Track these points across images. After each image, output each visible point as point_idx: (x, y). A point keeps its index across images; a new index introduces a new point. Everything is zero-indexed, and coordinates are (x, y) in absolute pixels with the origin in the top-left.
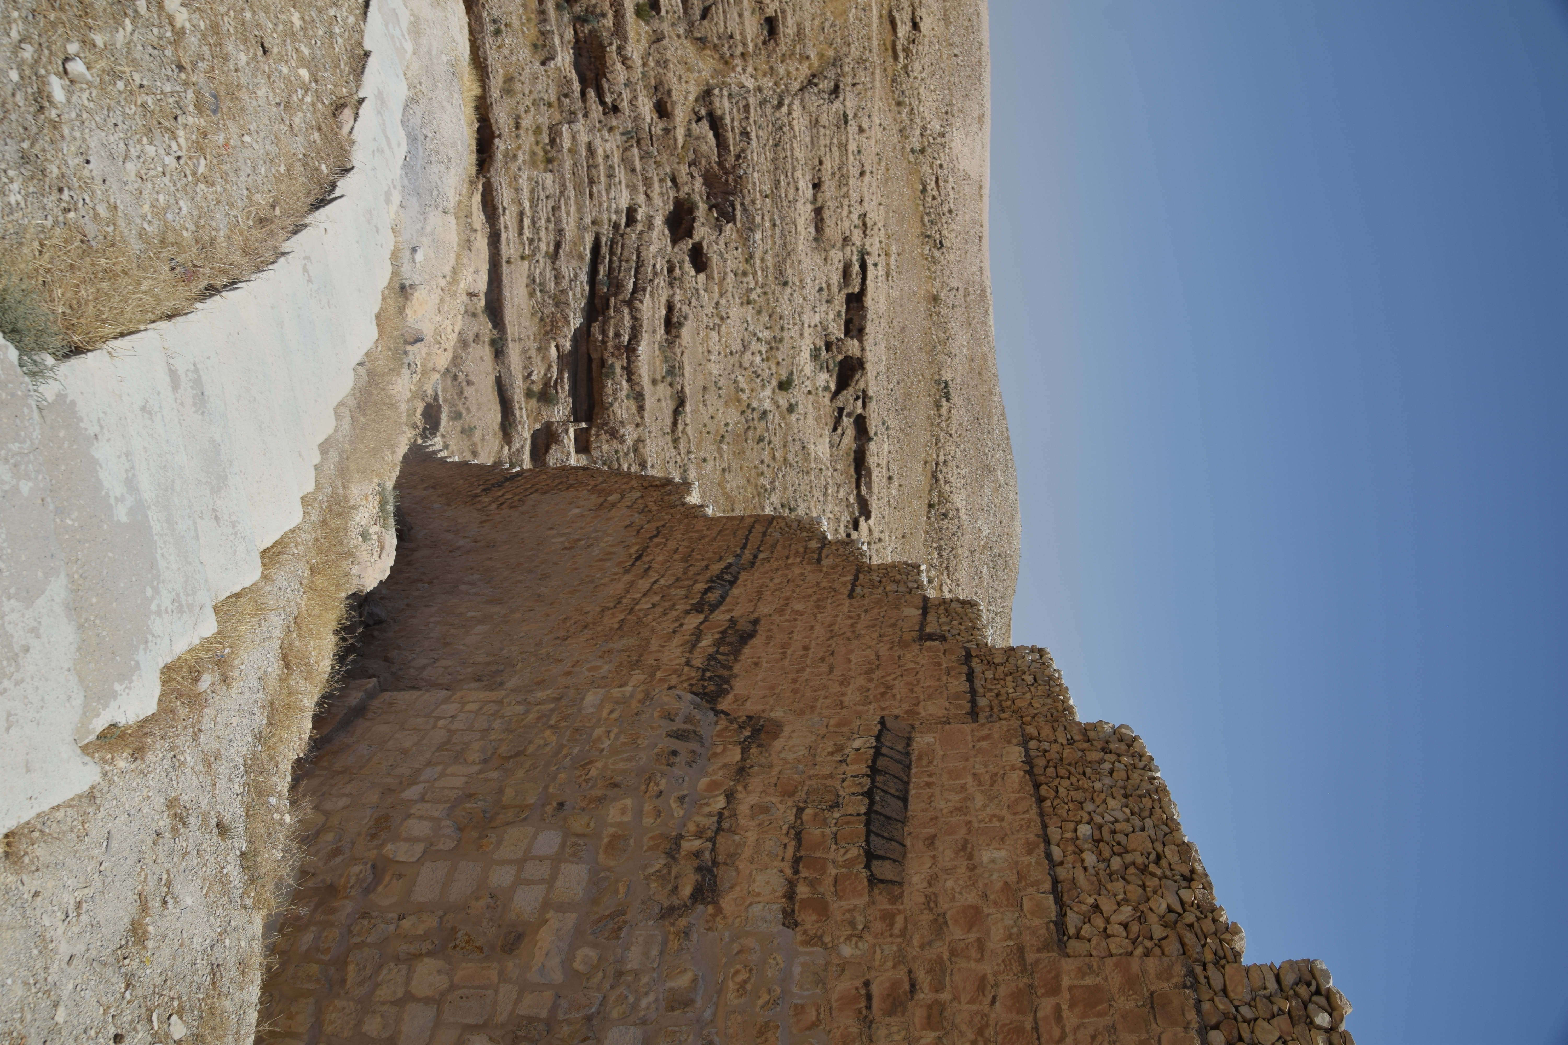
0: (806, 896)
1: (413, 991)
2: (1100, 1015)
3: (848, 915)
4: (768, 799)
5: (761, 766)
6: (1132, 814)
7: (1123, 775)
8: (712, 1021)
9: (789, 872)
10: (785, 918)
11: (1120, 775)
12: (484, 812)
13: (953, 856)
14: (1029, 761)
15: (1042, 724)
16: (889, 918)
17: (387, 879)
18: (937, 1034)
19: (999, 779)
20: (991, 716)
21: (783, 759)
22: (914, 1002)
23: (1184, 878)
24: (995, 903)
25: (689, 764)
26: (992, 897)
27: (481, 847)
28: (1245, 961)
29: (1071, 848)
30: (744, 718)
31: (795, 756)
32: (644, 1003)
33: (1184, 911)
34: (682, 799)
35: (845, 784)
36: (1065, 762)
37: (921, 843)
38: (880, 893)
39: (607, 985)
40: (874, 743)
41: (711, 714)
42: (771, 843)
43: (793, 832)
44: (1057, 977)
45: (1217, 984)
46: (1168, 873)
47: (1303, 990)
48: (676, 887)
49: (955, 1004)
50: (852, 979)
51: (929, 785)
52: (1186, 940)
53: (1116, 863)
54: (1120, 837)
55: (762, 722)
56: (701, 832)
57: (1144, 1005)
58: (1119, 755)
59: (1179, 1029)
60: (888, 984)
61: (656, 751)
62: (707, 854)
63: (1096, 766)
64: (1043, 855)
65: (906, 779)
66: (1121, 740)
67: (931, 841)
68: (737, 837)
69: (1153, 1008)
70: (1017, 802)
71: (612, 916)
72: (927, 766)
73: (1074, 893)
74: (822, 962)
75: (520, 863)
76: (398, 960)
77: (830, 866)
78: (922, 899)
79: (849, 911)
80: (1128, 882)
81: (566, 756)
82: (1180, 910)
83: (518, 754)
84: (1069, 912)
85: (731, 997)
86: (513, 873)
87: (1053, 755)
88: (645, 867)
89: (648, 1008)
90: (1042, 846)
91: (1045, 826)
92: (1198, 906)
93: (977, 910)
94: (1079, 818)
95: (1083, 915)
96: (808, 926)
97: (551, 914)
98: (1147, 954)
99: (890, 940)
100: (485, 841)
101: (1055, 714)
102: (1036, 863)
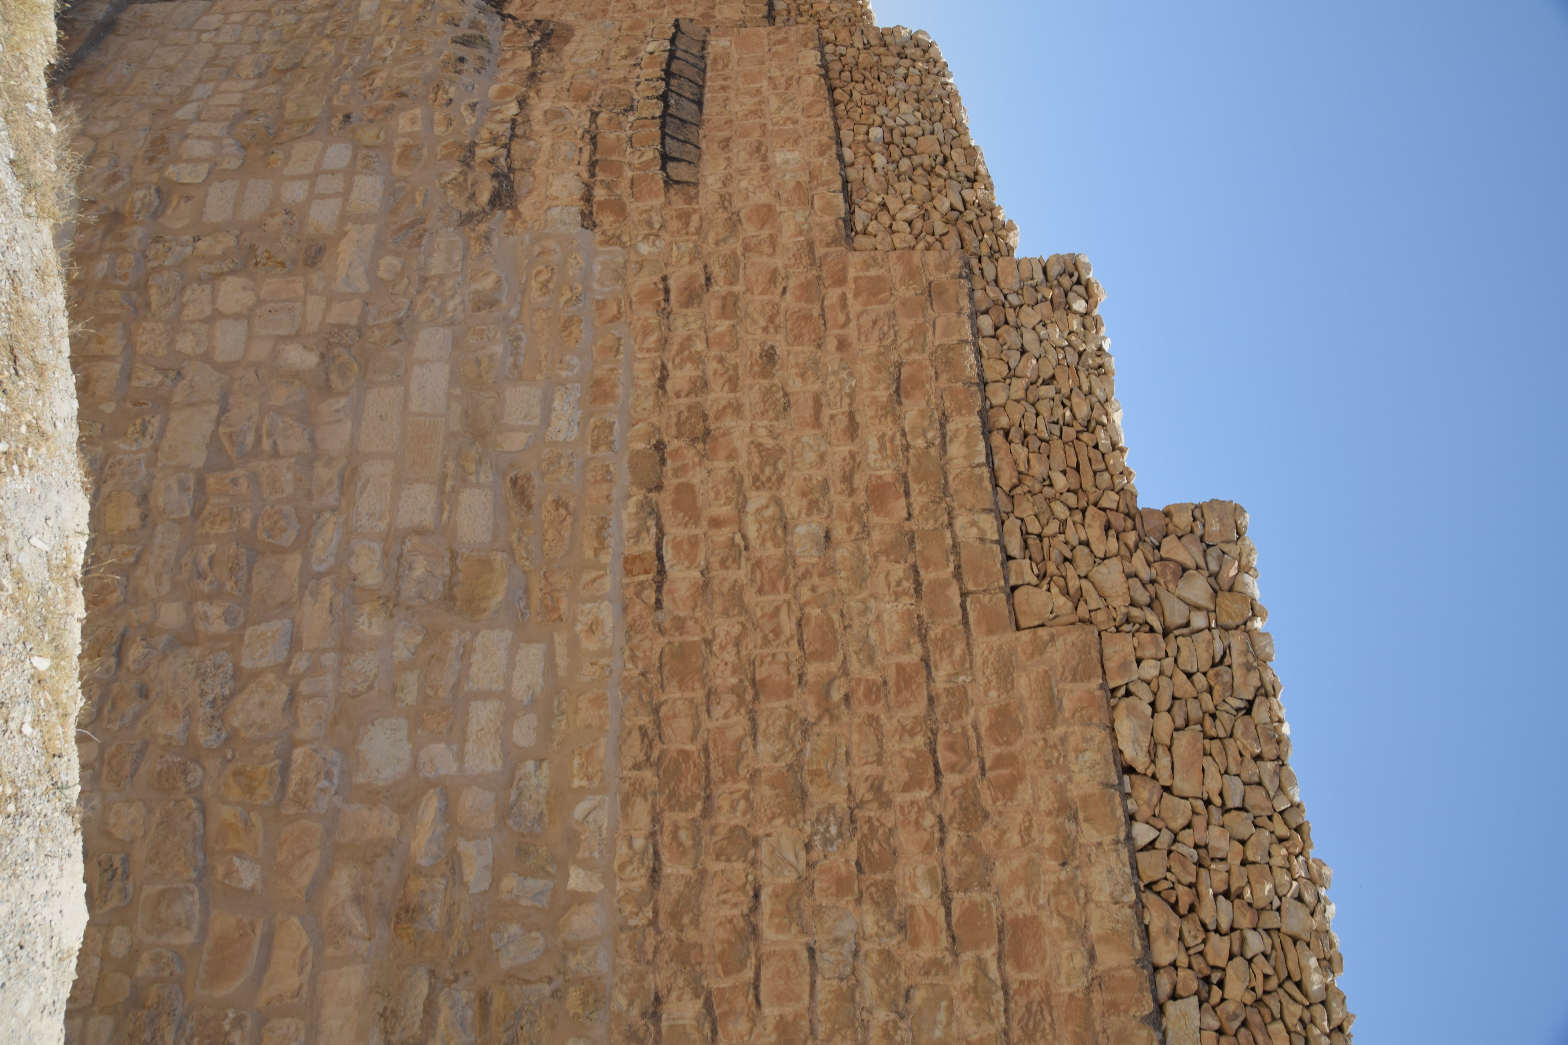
0: (603, 198)
1: (221, 309)
2: (882, 302)
3: (645, 216)
4: (562, 104)
5: (553, 71)
6: (923, 118)
7: (917, 80)
8: (518, 319)
9: (585, 175)
10: (583, 219)
11: (914, 80)
12: (267, 128)
13: (747, 157)
14: (825, 66)
15: (839, 28)
16: (684, 217)
17: (175, 202)
18: (731, 322)
19: (795, 83)
20: (788, 20)
21: (575, 64)
22: (709, 294)
23: (968, 179)
24: (787, 202)
25: (478, 71)
26: (784, 196)
27: (269, 164)
28: (1017, 255)
29: (862, 150)
30: (533, 22)
31: (587, 60)
32: (451, 305)
33: (966, 209)
34: (473, 107)
35: (639, 88)
36: (861, 66)
37: (716, 146)
38: (676, 194)
39: (413, 291)
40: (667, 45)
41: (498, 19)
42: (567, 148)
43: (588, 136)
44: (844, 269)
45: (990, 274)
46: (953, 174)
47: (1066, 281)
48: (474, 194)
49: (748, 295)
50: (650, 275)
51: (724, 88)
52: (965, 236)
53: (905, 164)
54: (910, 140)
55: (551, 26)
56: (495, 139)
57: (922, 294)
58: (914, 61)
59: (953, 315)
60: (684, 279)
61: (442, 58)
62: (502, 161)
63: (891, 71)
64: (834, 156)
65: (701, 83)
66: (917, 46)
67: (725, 144)
68: (532, 143)
69: (930, 296)
70: (811, 105)
71: (412, 225)
72: (722, 70)
73: (863, 192)
74: (621, 260)
75: (312, 178)
76: (200, 280)
77: (626, 168)
78: (717, 199)
79: (646, 211)
80: (915, 183)
81: (347, 67)
82: (962, 208)
83: (295, 66)
84: (857, 210)
85: (535, 295)
86: (306, 188)
87: (849, 60)
88: (441, 175)
89: (455, 310)
90: (834, 148)
91: (838, 129)
92: (979, 205)
93: (770, 208)
94: (871, 121)
95: (871, 213)
96: (606, 227)
97: (349, 226)
98: (928, 248)
99: (686, 237)
100: (272, 158)
101: (853, 19)
102: (828, 164)
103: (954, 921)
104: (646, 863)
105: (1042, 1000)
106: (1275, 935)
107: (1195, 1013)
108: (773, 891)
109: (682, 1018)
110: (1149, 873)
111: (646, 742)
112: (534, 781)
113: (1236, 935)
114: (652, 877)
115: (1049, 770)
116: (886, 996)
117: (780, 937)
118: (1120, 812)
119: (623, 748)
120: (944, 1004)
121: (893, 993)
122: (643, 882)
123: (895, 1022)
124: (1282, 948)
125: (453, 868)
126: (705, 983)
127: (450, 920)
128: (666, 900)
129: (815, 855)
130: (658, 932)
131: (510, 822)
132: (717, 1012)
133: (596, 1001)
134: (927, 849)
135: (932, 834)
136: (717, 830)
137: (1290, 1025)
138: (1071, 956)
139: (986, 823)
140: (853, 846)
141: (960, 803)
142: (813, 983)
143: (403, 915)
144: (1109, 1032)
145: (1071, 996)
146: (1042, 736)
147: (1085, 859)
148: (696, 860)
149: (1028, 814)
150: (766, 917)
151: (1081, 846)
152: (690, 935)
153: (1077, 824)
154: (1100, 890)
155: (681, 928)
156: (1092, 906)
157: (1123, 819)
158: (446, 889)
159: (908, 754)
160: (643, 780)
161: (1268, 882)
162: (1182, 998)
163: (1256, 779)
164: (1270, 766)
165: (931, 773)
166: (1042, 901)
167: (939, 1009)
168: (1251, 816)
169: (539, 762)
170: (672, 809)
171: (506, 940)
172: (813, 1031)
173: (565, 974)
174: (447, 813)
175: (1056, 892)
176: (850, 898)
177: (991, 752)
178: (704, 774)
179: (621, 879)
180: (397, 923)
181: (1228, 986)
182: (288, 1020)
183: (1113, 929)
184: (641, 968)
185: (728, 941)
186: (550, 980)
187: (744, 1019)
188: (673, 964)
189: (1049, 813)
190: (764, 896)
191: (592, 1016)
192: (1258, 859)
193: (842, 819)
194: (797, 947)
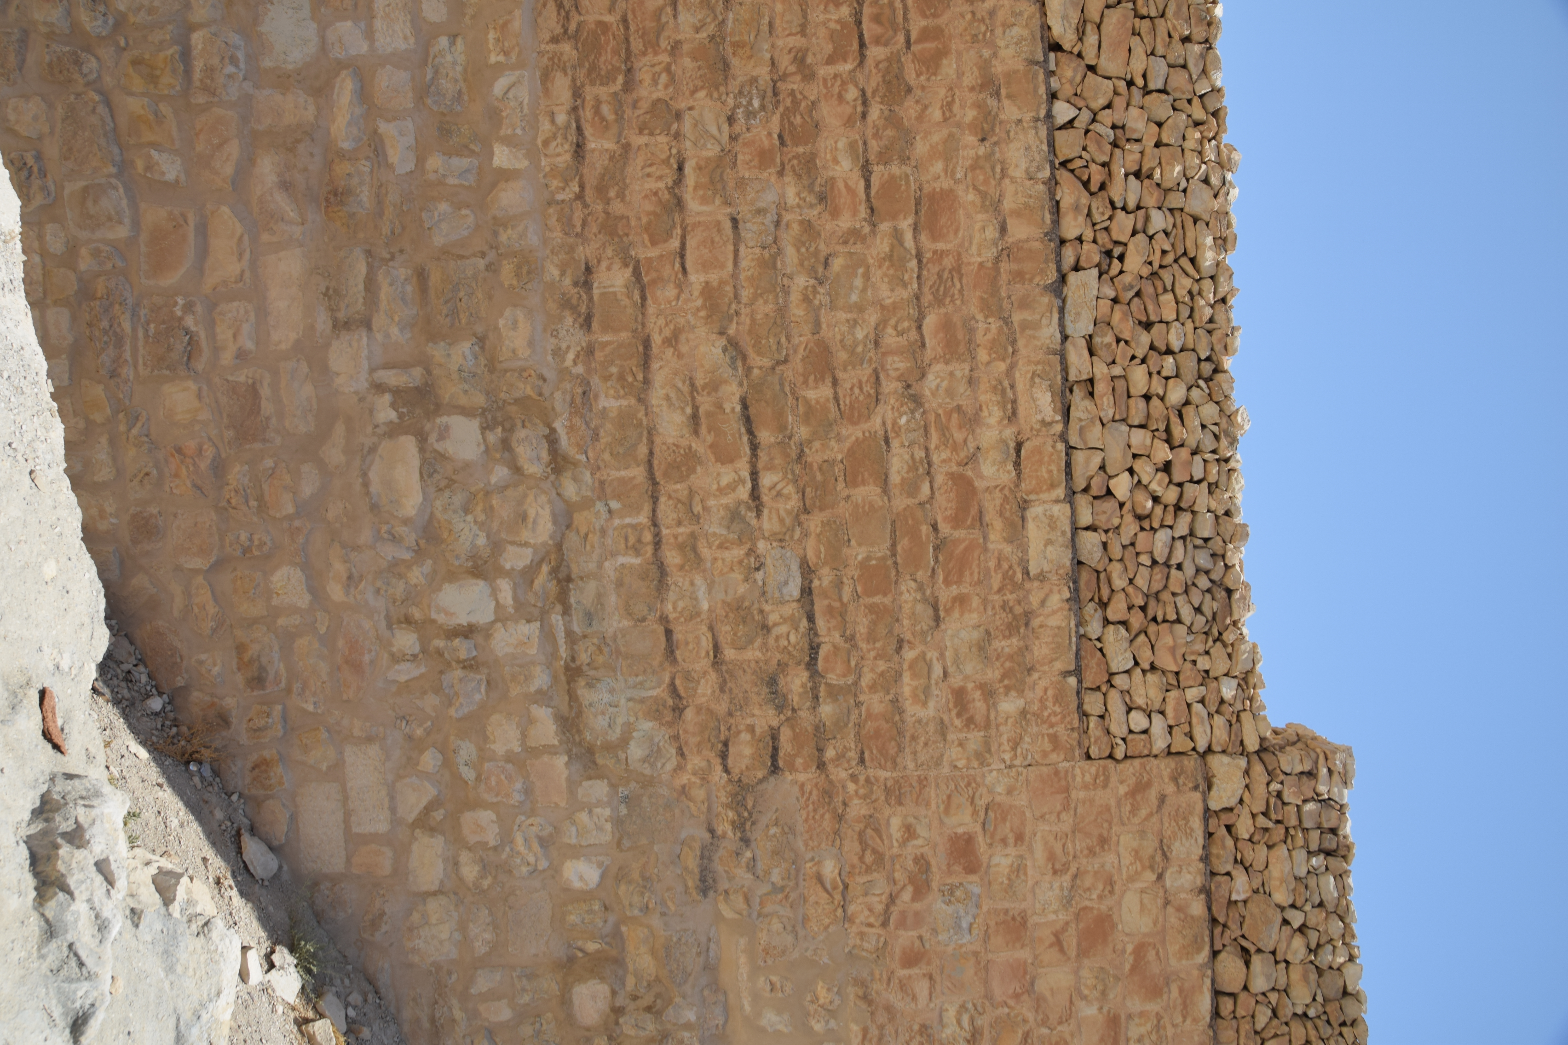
103: (873, 192)
104: (570, 138)
105: (953, 268)
106: (1177, 214)
107: (1094, 283)
108: (697, 163)
109: (613, 286)
110: (1064, 152)
111: (563, 13)
112: (449, 58)
113: (1141, 213)
114: (576, 152)
115: (976, 45)
116: (806, 263)
117: (704, 208)
118: (1042, 90)
119: (539, 20)
120: (861, 271)
121: (813, 260)
122: (568, 157)
123: (814, 287)
124: (1183, 227)
125: (376, 150)
126: (633, 253)
127: (380, 201)
128: (592, 173)
129: (737, 128)
130: (586, 206)
131: (429, 101)
132: (646, 280)
133: (529, 273)
134: (849, 122)
135: (855, 107)
136: (639, 104)
137: (1179, 296)
138: (984, 228)
139: (909, 97)
140: (776, 119)
141: (884, 76)
142: (736, 252)
143: (332, 199)
144: (1013, 298)
145: (981, 265)
146: (970, 9)
147: (1004, 135)
148: (620, 135)
149: (951, 89)
150: (690, 189)
151: (1001, 122)
152: (617, 208)
153: (999, 101)
154: (1017, 166)
155: (608, 201)
156: (1007, 181)
157: (1045, 97)
158: (372, 172)
159: (833, 25)
160: (561, 54)
161: (1179, 163)
162: (1084, 269)
163: (1181, 61)
164: (1197, 48)
165: (855, 46)
166: (959, 175)
167: (856, 276)
168: (1171, 98)
169: (453, 38)
170: (593, 83)
171: (437, 218)
172: (736, 296)
173: (497, 248)
174: (364, 94)
175: (974, 167)
176: (772, 170)
177: (917, 24)
178: (624, 46)
179: (546, 155)
180: (327, 207)
181: (1128, 260)
182: (236, 304)
183: (1025, 204)
184: (571, 240)
185: (654, 213)
186: (483, 255)
187: (672, 285)
188: (601, 236)
189: (972, 89)
190: (688, 169)
191: (526, 287)
192: (1172, 141)
193: (765, 92)
194: (721, 218)
